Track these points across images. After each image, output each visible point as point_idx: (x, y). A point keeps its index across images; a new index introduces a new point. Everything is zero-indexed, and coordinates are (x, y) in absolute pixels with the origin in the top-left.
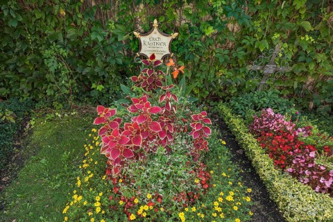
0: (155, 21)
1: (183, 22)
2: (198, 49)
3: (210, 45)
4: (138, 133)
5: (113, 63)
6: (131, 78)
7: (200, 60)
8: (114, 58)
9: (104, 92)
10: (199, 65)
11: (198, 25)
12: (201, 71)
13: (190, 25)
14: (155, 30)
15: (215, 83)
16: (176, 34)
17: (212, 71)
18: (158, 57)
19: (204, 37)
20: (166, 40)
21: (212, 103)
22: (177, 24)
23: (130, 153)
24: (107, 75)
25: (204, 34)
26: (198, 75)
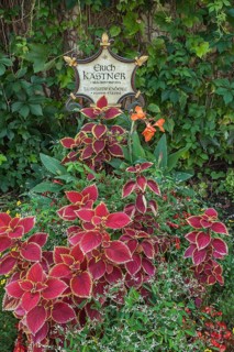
0: (105, 37)
1: (155, 34)
2: (183, 82)
3: (205, 72)
4: (83, 267)
5: (25, 113)
6: (60, 141)
7: (189, 100)
8: (26, 103)
9: (7, 167)
10: (186, 109)
11: (182, 40)
12: (192, 118)
13: (167, 41)
14: (105, 52)
15: (218, 138)
16: (144, 58)
17: (212, 118)
18: (112, 100)
19: (193, 60)
20: (126, 69)
21: (214, 175)
22: (145, 38)
23: (68, 313)
24: (12, 136)
25: (193, 55)
26: (186, 127)
